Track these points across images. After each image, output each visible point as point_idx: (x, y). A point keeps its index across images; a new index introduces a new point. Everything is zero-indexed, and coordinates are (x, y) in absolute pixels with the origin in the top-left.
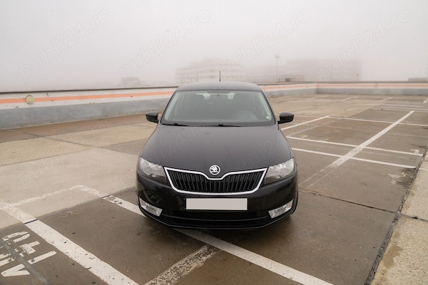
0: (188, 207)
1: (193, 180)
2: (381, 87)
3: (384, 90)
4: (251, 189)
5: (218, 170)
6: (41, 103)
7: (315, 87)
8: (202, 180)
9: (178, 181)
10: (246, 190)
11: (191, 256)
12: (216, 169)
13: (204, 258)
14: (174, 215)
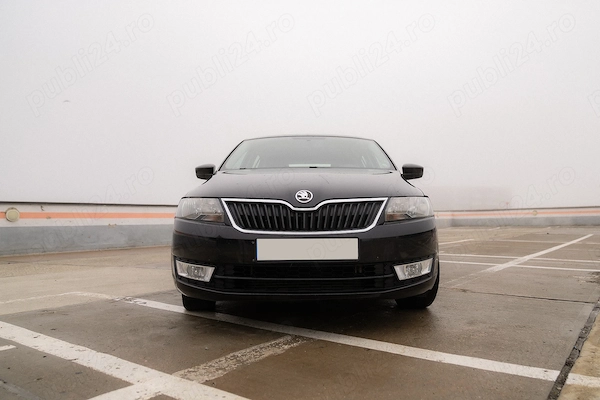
0: (260, 257)
1: (268, 213)
2: (541, 215)
3: (547, 219)
4: (363, 227)
5: (309, 196)
6: (28, 221)
7: (450, 218)
8: (283, 213)
9: (243, 217)
10: (356, 227)
11: (262, 345)
12: (306, 194)
13: (286, 347)
14: (235, 275)
